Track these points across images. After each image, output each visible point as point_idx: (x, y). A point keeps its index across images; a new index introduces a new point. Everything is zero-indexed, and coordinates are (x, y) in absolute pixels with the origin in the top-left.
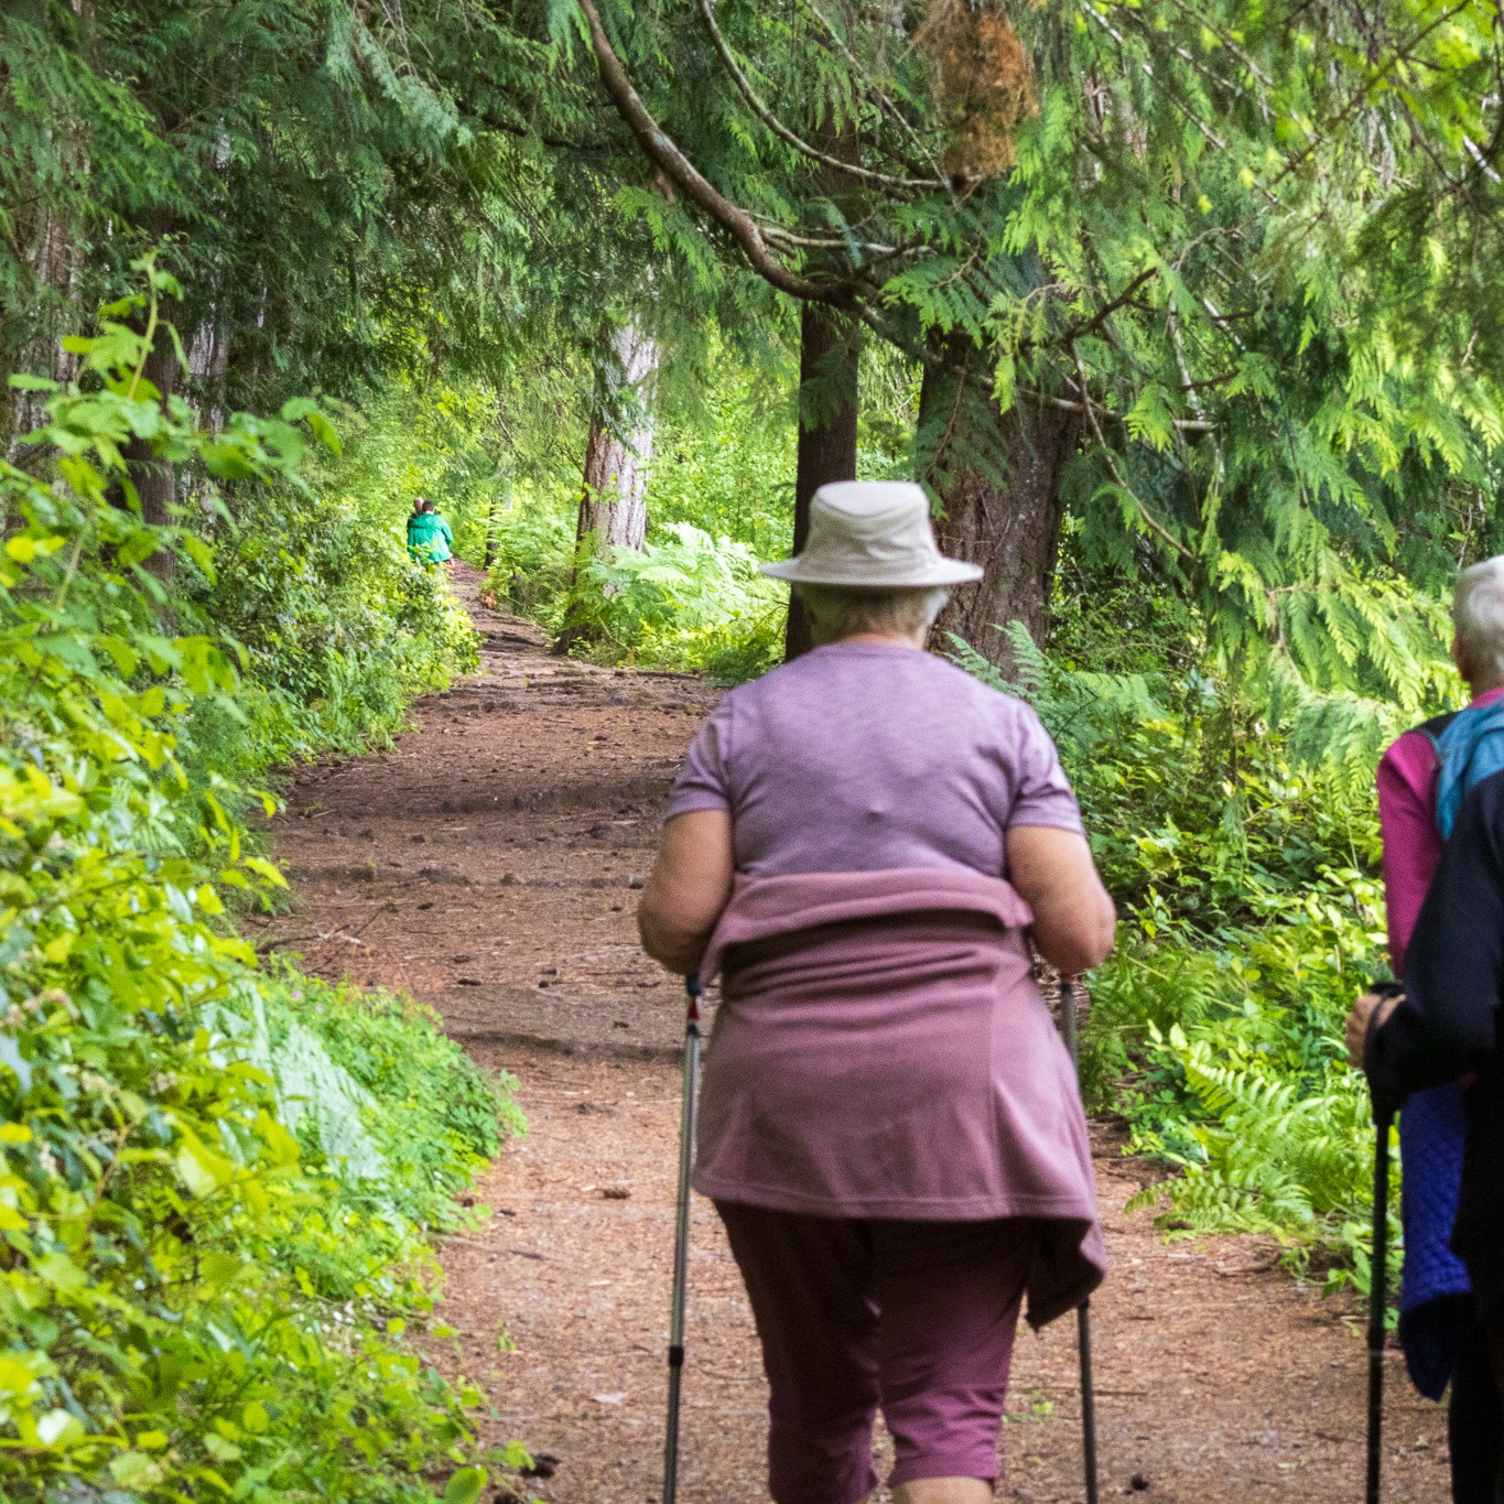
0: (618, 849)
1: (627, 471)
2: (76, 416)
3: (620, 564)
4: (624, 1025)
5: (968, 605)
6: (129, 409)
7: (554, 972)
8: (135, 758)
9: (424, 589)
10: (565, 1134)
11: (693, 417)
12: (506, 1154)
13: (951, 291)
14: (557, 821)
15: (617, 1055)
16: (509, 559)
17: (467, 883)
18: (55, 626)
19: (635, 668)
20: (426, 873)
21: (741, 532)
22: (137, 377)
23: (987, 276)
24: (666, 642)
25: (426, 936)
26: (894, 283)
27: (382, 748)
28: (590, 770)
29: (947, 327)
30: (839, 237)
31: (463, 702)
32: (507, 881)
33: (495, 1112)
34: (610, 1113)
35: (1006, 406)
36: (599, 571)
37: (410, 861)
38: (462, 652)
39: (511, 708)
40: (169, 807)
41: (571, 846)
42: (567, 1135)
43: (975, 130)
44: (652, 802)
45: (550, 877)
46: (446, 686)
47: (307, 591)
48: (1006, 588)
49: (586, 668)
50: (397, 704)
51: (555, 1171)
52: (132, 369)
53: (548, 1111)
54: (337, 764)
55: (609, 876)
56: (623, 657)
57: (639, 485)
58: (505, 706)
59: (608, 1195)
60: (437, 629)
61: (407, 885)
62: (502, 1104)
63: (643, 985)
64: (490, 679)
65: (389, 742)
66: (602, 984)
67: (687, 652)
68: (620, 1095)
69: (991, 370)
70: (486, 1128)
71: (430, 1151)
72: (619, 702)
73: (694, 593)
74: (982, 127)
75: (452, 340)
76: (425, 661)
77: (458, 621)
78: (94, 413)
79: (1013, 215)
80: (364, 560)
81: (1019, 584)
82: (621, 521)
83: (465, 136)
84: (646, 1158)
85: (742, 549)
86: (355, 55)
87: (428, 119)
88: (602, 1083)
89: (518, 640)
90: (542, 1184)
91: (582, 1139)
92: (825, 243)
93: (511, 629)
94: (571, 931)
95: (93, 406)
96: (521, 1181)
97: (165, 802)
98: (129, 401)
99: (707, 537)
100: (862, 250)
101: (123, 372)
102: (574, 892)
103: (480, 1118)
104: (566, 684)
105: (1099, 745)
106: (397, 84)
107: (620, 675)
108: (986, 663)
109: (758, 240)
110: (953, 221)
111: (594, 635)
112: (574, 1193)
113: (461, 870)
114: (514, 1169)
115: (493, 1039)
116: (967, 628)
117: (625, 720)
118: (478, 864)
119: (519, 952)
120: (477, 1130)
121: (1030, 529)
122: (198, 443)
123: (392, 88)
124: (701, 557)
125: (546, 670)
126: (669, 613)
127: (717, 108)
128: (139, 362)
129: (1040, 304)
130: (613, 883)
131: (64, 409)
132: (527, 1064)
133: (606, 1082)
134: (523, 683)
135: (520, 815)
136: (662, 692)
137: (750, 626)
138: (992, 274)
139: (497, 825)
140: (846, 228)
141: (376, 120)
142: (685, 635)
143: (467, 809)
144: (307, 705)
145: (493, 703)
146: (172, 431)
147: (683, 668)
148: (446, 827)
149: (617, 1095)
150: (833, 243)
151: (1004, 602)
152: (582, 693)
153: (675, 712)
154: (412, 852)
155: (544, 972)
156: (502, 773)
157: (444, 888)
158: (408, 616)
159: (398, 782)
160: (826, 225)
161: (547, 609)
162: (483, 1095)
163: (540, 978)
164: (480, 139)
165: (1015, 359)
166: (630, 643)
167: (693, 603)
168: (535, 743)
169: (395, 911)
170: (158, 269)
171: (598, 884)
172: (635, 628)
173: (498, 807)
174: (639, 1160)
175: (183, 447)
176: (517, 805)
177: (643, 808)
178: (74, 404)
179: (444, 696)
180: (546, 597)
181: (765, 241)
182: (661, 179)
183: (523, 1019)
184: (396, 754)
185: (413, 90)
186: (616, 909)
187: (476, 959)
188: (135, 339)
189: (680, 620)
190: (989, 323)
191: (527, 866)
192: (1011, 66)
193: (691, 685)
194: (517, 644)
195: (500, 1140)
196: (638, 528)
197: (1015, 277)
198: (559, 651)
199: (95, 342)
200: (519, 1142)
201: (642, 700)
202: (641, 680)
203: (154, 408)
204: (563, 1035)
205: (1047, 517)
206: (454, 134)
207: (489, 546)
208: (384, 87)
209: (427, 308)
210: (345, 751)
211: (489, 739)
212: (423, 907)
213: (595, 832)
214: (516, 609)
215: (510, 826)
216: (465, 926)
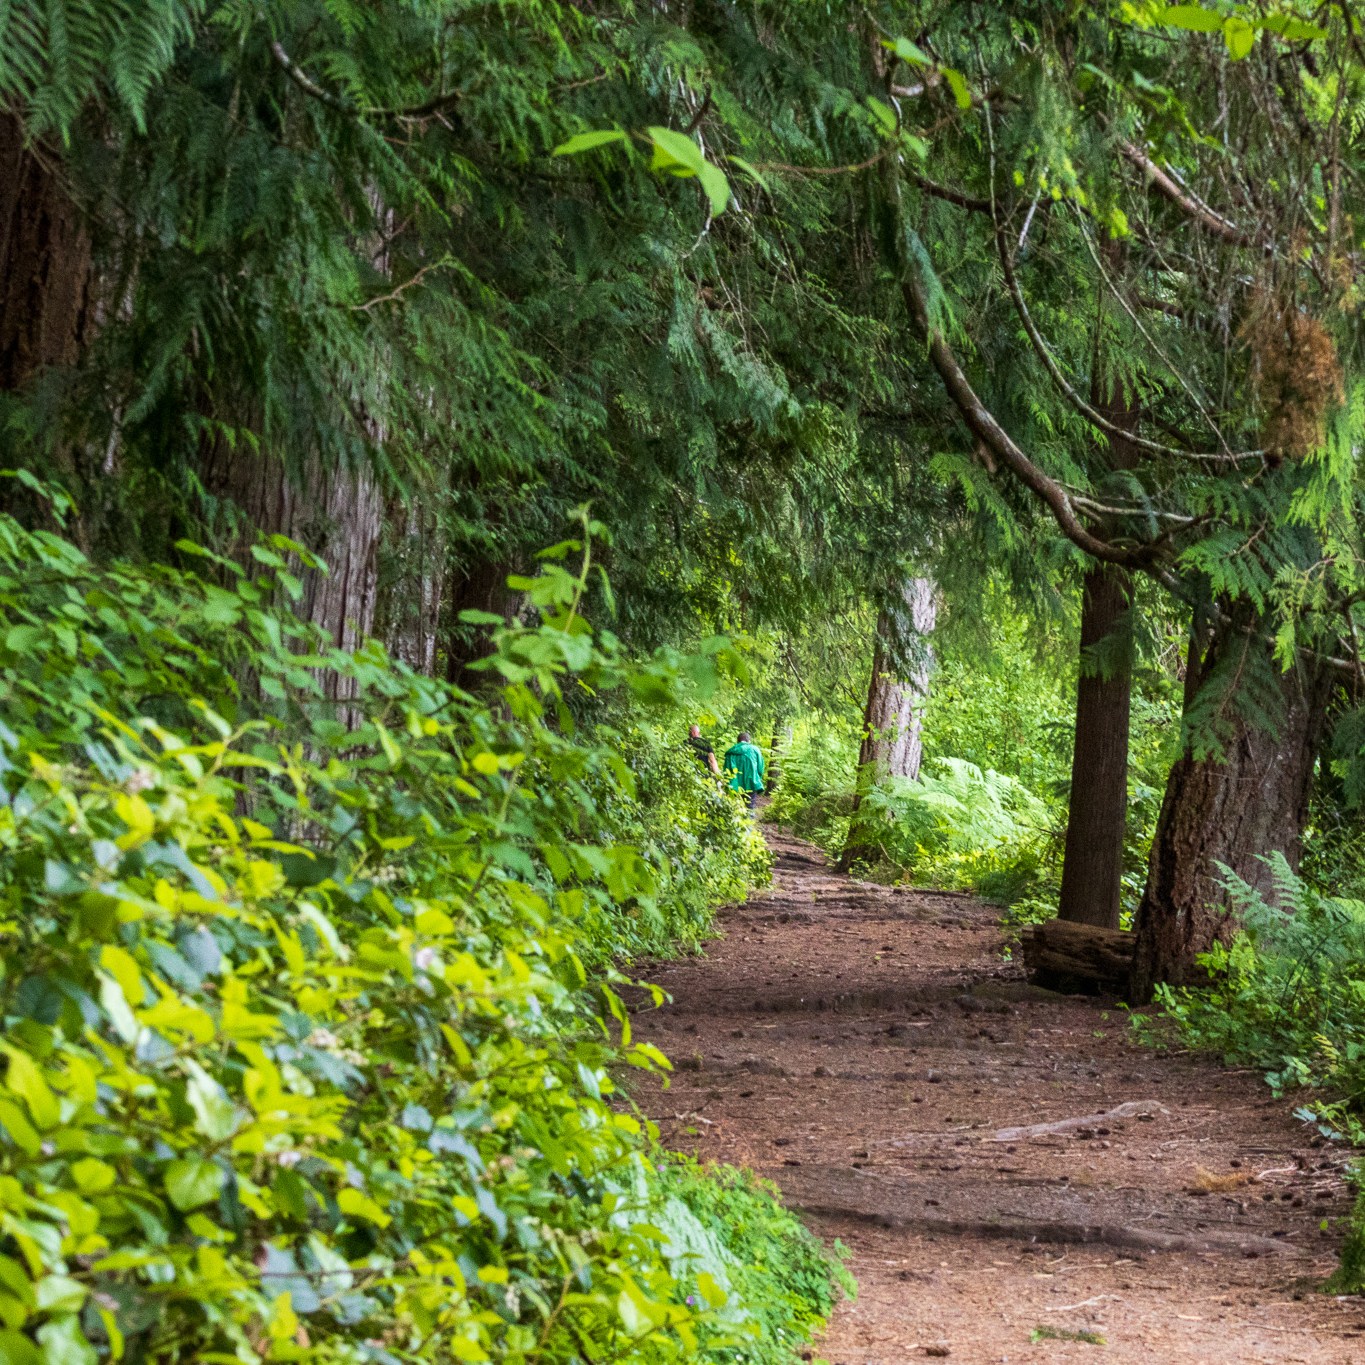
0: (916, 1047)
1: (905, 709)
2: (518, 647)
3: (896, 793)
4: (935, 1203)
5: (1230, 835)
6: (564, 642)
7: (865, 1155)
8: (540, 952)
9: (726, 812)
10: (888, 1298)
11: (983, 660)
12: (838, 1315)
13: (1239, 561)
14: (858, 1021)
15: (931, 1229)
16: (792, 787)
17: (783, 1074)
18: (498, 833)
19: (911, 887)
20: (747, 1064)
21: (1008, 766)
22: (572, 614)
23: (1272, 548)
24: (939, 864)
25: (748, 1122)
26: (1190, 553)
27: (691, 953)
28: (881, 976)
29: (1235, 593)
30: (1139, 506)
31: (760, 914)
32: (819, 1073)
33: (828, 1277)
34: (928, 1281)
35: (1286, 666)
36: (878, 799)
37: (732, 1053)
38: (756, 868)
39: (804, 919)
40: (569, 997)
41: (875, 1043)
42: (890, 1299)
43: (1288, 416)
44: (942, 1006)
45: (857, 1070)
46: (743, 899)
47: (626, 810)
48: (1264, 821)
49: (868, 886)
50: (704, 915)
51: (881, 1331)
52: (568, 606)
53: (873, 1277)
54: (653, 966)
55: (910, 1071)
56: (900, 876)
57: (915, 723)
58: (798, 917)
59: (930, 1353)
60: (735, 847)
61: (729, 1075)
62: (835, 1270)
63: (946, 1169)
64: (781, 893)
65: (698, 947)
66: (908, 1166)
67: (958, 873)
68: (935, 1265)
69: (1274, 632)
70: (821, 1291)
71: (773, 1310)
72: (901, 916)
73: (965, 820)
74: (1294, 414)
75: (755, 590)
76: (725, 876)
77: (753, 840)
78: (534, 646)
79: (1299, 492)
80: (672, 784)
81: (1277, 817)
82: (898, 753)
83: (794, 407)
84: (961, 1321)
85: (1010, 782)
86: (696, 333)
87: (760, 393)
88: (918, 1255)
89: (800, 859)
90: (871, 1342)
91: (905, 1303)
92: (1127, 511)
93: (794, 850)
94: (878, 1119)
95: (533, 639)
96: (851, 1339)
97: (566, 992)
98: (566, 635)
99: (977, 770)
100: (1160, 519)
101: (560, 609)
102: (879, 1084)
103: (815, 1282)
104: (850, 900)
105: (1350, 963)
106: (735, 360)
107: (898, 892)
108: (1248, 888)
109: (1068, 507)
110: (1243, 499)
111: (873, 855)
112: (899, 1351)
113: (777, 1062)
114: (845, 1328)
115: (821, 1212)
116: (1229, 856)
117: (907, 933)
118: (794, 1058)
119: (833, 1137)
120: (813, 1293)
121: (1287, 768)
122: (624, 673)
123: (730, 364)
124: (972, 787)
125: (831, 886)
126: (943, 838)
127: (1019, 389)
128: (574, 600)
129: (1321, 576)
130: (915, 1077)
131: (508, 640)
132: (850, 1236)
133: (922, 1253)
134: (811, 898)
135: (823, 1015)
136: (938, 908)
137: (1015, 851)
138: (1277, 546)
139: (803, 1024)
140: (1146, 499)
141: (712, 392)
142: (956, 858)
143: (776, 1009)
144: (624, 913)
145: (786, 915)
146: (603, 661)
147: (954, 887)
148: (757, 1024)
149: (932, 1264)
150: (1134, 511)
151: (1262, 833)
152: (866, 908)
153: (953, 927)
154: (731, 1046)
155: (855, 1155)
156: (801, 977)
157: (763, 1079)
158: (709, 835)
159: (709, 983)
160: (1129, 495)
161: (825, 832)
162: (819, 1262)
163: (853, 1160)
164: (807, 412)
165: (1296, 623)
166: (906, 864)
167: (967, 829)
168: (828, 952)
169: (719, 1098)
170: (591, 519)
171: (900, 1077)
172: (911, 850)
173: (804, 1007)
174: (956, 1323)
175: (611, 676)
176: (820, 1006)
177: (935, 1011)
178: (517, 637)
179: (741, 908)
180: (824, 822)
181: (1075, 508)
182: (982, 451)
183: (845, 1196)
184: (705, 960)
185: (749, 366)
186: (917, 1100)
187: (795, 1142)
188: (571, 580)
189: (953, 845)
190: (1273, 592)
191: (837, 1062)
192: (1322, 360)
193: (963, 903)
194: (801, 864)
195: (833, 1303)
196: (914, 761)
197: (1297, 550)
198: (840, 870)
199: (536, 581)
200: (848, 1304)
201: (920, 915)
202: (918, 897)
203: (587, 641)
204: (881, 1211)
205: (1303, 758)
206: (784, 405)
207: (770, 773)
208: (722, 363)
209: (734, 559)
210: (658, 955)
211: (786, 947)
212: (745, 1095)
213: (892, 1032)
214: (798, 831)
215: (815, 1025)
216: (782, 1113)
